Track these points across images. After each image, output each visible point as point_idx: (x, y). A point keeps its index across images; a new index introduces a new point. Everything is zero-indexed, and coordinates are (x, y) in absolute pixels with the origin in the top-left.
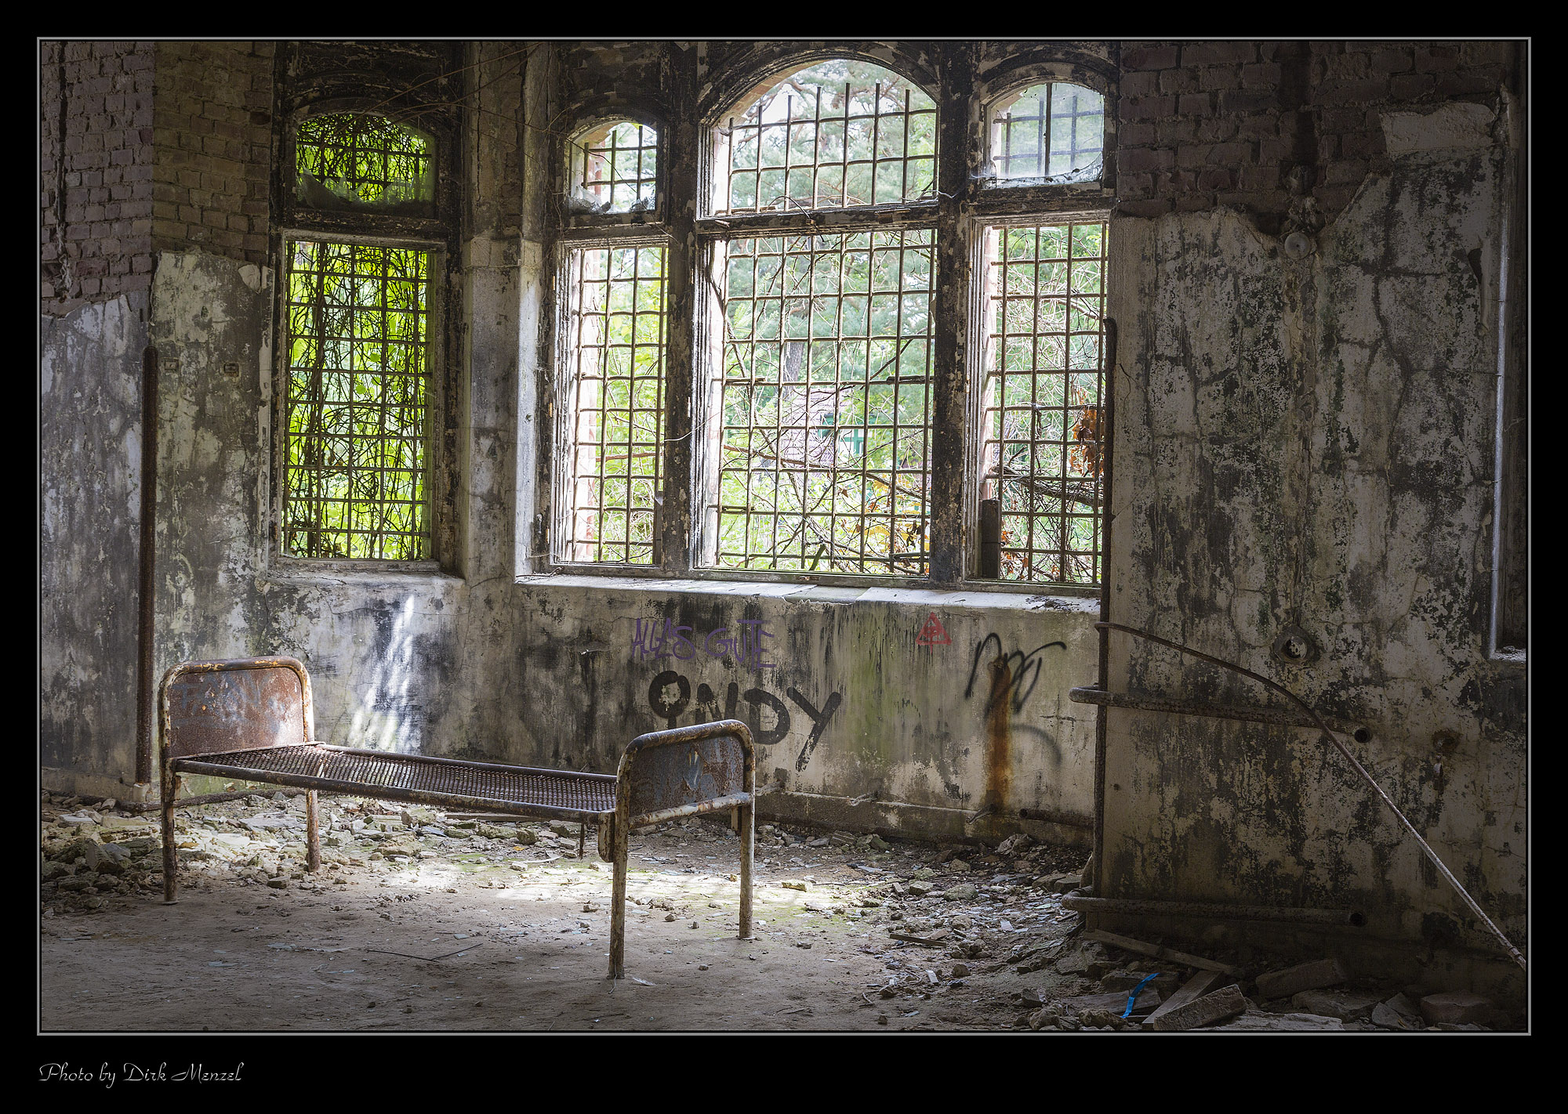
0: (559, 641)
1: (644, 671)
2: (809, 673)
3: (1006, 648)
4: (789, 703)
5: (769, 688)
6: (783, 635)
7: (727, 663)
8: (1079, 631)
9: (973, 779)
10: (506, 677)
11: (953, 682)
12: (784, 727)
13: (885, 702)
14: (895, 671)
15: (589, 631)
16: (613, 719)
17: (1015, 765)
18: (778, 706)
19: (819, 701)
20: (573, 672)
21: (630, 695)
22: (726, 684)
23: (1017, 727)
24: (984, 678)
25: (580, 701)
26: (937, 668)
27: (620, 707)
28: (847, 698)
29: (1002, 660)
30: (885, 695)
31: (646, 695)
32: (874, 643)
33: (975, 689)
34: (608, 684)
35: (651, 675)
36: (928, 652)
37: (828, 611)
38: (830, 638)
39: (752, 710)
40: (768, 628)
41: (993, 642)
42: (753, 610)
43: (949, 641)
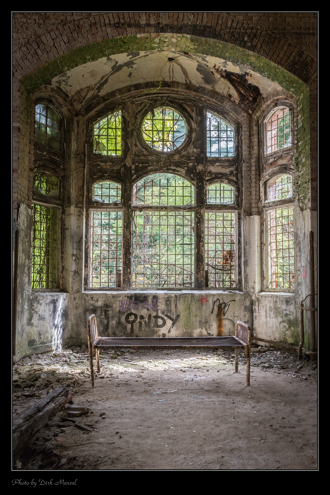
0: (97, 307)
1: (123, 313)
2: (171, 311)
3: (221, 302)
4: (165, 318)
5: (160, 315)
6: (164, 302)
7: (148, 310)
8: (238, 297)
9: (214, 331)
10: (80, 317)
11: (208, 310)
12: (164, 323)
13: (191, 316)
14: (194, 308)
15: (107, 304)
16: (114, 325)
17: (224, 327)
18: (162, 319)
19: (174, 317)
20: (102, 315)
21: (119, 319)
22: (148, 315)
23: (224, 319)
24: (216, 309)
25: (104, 322)
26: (204, 307)
27: (117, 322)
28: (181, 316)
29: (220, 305)
30: (191, 314)
31: (124, 319)
32: (188, 303)
33: (214, 311)
34: (113, 317)
35: (126, 314)
36: (202, 304)
37: (176, 296)
38: (176, 302)
39: (155, 320)
40: (159, 301)
41: (218, 301)
42: (155, 297)
43: (207, 301)
